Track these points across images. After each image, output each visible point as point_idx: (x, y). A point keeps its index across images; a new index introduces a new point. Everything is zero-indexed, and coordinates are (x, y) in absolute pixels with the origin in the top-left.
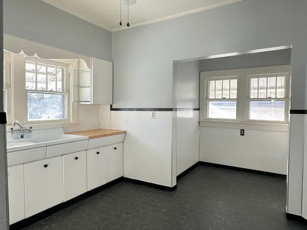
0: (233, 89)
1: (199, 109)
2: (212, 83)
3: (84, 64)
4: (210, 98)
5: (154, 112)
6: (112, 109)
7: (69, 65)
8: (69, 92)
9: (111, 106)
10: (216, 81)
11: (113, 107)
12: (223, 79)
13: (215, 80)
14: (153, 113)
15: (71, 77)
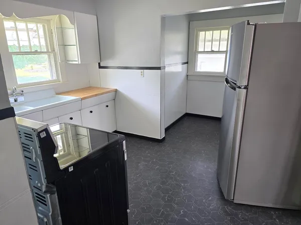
0: (223, 40)
1: (187, 63)
2: (202, 34)
3: (66, 20)
4: (199, 50)
5: (142, 70)
6: (100, 67)
7: (50, 20)
8: (54, 51)
9: (99, 64)
10: (207, 32)
11: (101, 65)
12: (213, 30)
13: (205, 30)
14: (142, 72)
15: (54, 34)
